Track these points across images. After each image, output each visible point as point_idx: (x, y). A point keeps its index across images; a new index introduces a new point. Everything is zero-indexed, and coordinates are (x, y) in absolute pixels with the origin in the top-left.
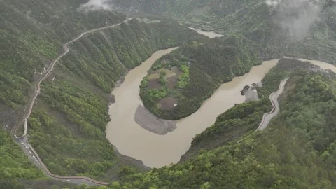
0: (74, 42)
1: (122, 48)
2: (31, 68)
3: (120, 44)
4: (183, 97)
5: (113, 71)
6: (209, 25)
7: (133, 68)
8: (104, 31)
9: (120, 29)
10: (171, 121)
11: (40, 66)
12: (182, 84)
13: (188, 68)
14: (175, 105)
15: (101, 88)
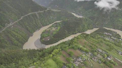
0: (25, 16)
1: (42, 19)
2: (5, 23)
3: (41, 18)
4: (52, 38)
5: (37, 26)
6: (81, 13)
7: (45, 26)
8: (37, 13)
9: (43, 13)
10: (44, 45)
11: (9, 23)
12: (54, 33)
13: (60, 28)
14: (49, 40)
15: (29, 31)
